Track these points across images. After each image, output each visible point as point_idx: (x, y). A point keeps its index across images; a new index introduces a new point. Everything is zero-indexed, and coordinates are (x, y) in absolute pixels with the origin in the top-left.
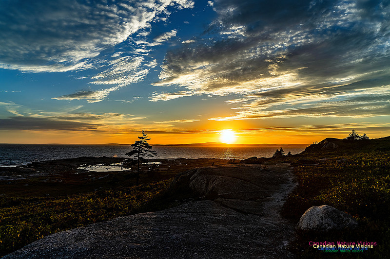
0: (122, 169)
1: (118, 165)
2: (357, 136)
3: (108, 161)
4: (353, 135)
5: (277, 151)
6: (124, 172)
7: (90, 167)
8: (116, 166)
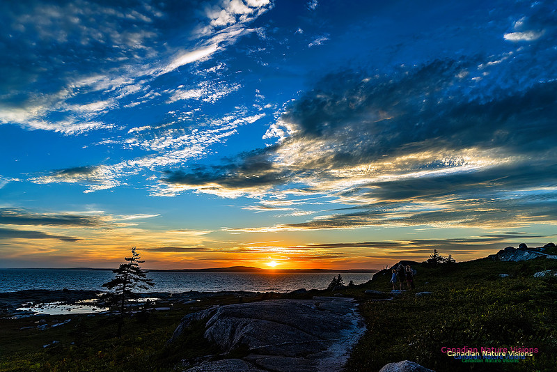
0: (94, 309)
1: (88, 304)
2: (440, 258)
3: (70, 297)
4: (435, 256)
5: (334, 279)
6: (97, 314)
7: (40, 307)
8: (85, 304)
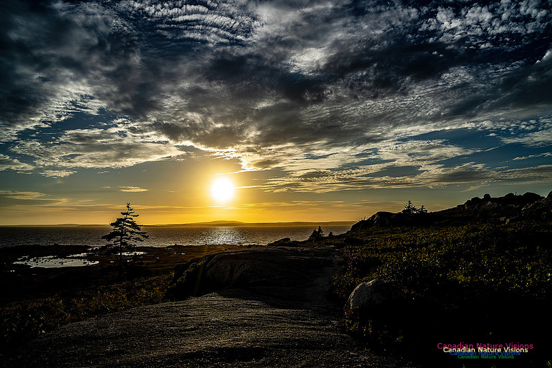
0: (85, 263)
1: (78, 258)
2: (414, 209)
3: (62, 252)
4: (409, 207)
5: (315, 231)
6: (88, 267)
7: (34, 261)
8: (76, 258)
